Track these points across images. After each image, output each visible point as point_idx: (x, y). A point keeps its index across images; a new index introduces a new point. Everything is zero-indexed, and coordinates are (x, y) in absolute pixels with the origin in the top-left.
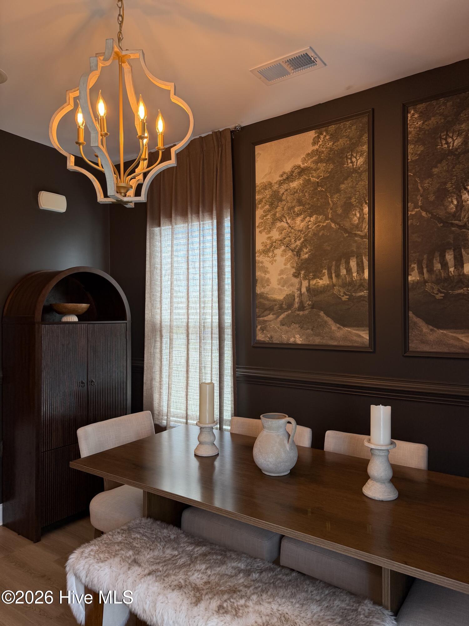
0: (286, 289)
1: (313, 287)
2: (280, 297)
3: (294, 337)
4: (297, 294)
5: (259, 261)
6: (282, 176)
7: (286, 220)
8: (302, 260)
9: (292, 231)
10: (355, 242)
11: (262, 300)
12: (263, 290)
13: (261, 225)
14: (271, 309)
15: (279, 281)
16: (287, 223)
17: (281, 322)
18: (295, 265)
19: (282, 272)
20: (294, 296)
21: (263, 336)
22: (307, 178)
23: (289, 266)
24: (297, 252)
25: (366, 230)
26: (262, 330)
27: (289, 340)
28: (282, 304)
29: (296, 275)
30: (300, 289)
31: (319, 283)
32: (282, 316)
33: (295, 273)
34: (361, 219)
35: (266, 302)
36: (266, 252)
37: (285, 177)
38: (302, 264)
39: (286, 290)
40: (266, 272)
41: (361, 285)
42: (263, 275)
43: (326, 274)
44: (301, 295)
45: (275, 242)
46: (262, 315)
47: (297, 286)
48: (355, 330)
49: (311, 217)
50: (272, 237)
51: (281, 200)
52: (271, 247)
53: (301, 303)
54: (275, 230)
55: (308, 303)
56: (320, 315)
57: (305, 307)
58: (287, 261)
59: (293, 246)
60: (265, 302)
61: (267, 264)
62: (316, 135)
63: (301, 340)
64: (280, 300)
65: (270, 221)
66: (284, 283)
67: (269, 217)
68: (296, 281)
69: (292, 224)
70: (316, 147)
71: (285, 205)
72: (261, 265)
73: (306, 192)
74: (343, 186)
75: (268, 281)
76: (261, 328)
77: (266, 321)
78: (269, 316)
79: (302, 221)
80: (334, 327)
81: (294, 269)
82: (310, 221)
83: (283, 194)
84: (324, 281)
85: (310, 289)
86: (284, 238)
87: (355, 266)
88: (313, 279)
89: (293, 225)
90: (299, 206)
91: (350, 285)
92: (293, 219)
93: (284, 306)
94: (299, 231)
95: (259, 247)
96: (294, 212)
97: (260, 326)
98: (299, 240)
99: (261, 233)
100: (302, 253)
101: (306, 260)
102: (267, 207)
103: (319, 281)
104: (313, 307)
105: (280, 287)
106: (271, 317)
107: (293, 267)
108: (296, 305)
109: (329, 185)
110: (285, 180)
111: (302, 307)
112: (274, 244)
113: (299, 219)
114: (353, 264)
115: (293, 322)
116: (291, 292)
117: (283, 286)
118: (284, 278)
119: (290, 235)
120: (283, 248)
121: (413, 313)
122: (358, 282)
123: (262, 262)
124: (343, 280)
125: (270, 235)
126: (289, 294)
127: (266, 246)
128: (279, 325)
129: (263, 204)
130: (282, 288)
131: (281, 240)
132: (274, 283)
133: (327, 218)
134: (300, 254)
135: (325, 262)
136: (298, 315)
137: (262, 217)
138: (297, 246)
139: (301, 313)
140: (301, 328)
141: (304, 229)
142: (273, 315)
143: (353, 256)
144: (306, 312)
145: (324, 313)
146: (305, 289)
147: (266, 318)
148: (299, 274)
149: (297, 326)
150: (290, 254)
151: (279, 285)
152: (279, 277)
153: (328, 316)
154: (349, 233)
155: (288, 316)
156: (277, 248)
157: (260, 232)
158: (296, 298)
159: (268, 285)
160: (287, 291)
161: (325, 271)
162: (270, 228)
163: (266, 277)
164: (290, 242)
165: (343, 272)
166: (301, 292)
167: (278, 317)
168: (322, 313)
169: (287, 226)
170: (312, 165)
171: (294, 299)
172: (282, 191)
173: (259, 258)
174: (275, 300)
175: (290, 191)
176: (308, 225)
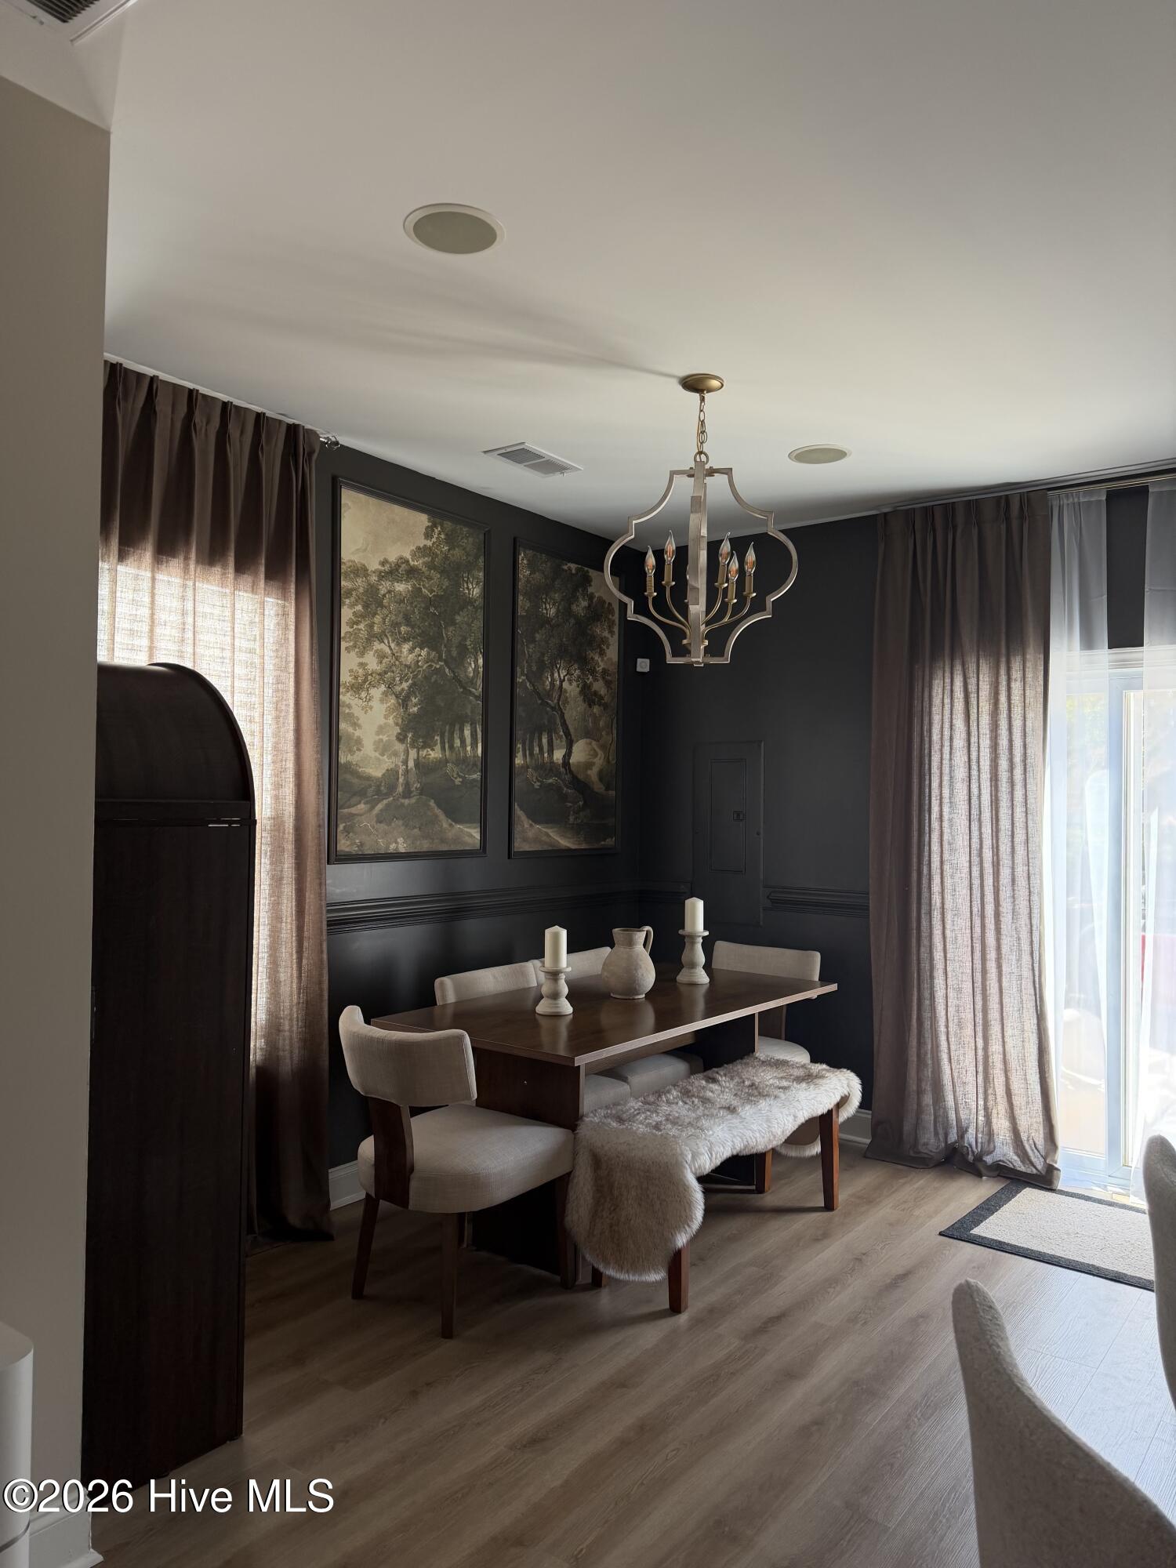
0: (387, 760)
1: (423, 760)
2: (378, 773)
3: (396, 843)
4: (402, 768)
5: (344, 702)
6: (383, 564)
7: (389, 642)
8: (409, 715)
9: (397, 663)
10: (470, 702)
11: (348, 776)
12: (349, 758)
13: (349, 638)
14: (362, 794)
15: (377, 743)
16: (390, 647)
17: (377, 816)
18: (400, 721)
19: (381, 730)
20: (397, 772)
21: (348, 843)
22: (418, 586)
23: (391, 721)
24: (403, 700)
25: (480, 690)
26: (347, 832)
27: (388, 847)
28: (379, 786)
29: (401, 738)
30: (405, 762)
31: (430, 755)
32: (380, 806)
33: (400, 734)
34: (476, 670)
35: (355, 781)
36: (357, 688)
37: (387, 568)
38: (410, 721)
39: (386, 762)
40: (355, 725)
41: (475, 765)
42: (350, 730)
43: (439, 741)
44: (407, 771)
45: (371, 675)
46: (348, 803)
47: (402, 757)
48: (467, 827)
49: (422, 649)
50: (366, 664)
51: (381, 605)
52: (365, 681)
53: (407, 785)
54: (372, 653)
55: (415, 786)
56: (430, 805)
57: (412, 792)
58: (390, 711)
59: (398, 689)
60: (353, 781)
61: (357, 711)
62: (430, 524)
63: (405, 845)
64: (377, 779)
65: (364, 634)
66: (383, 749)
67: (362, 626)
68: (400, 747)
69: (397, 652)
70: (429, 543)
71: (387, 616)
72: (347, 711)
73: (416, 606)
74: (458, 618)
75: (359, 741)
76: (345, 827)
77: (353, 815)
78: (359, 806)
79: (411, 651)
80: (445, 823)
81: (398, 727)
82: (420, 655)
83: (384, 595)
84: (435, 754)
85: (419, 763)
86: (386, 673)
87: (469, 736)
88: (424, 747)
89: (399, 654)
90: (407, 625)
91: (462, 762)
92: (398, 644)
93: (382, 788)
94: (406, 665)
95: (345, 677)
96: (400, 633)
97: (344, 824)
98: (407, 681)
99: (349, 652)
100: (410, 704)
101: (415, 715)
102: (359, 608)
103: (431, 752)
104: (422, 791)
105: (377, 754)
106: (362, 807)
107: (397, 724)
108: (400, 789)
109: (443, 609)
110: (387, 573)
111: (407, 793)
112: (370, 677)
113: (406, 647)
114: (467, 733)
115: (395, 817)
116: (393, 766)
117: (383, 755)
118: (384, 740)
119: (394, 669)
120: (383, 688)
121: (518, 805)
122: (472, 759)
123: (349, 706)
124: (456, 754)
125: (361, 660)
126: (391, 769)
127: (356, 678)
128: (373, 823)
129: (352, 599)
130: (381, 757)
131: (380, 674)
132: (368, 748)
133: (440, 659)
134: (407, 705)
135: (437, 723)
136: (402, 805)
137: (352, 623)
138: (403, 690)
139: (406, 802)
140: (406, 826)
141: (413, 666)
142: (365, 804)
143: (468, 722)
144: (413, 800)
145: (435, 802)
146: (413, 763)
147: (353, 810)
148: (406, 737)
149: (401, 822)
150: (392, 700)
151: (376, 751)
152: (377, 738)
153: (439, 806)
154: (465, 688)
155: (388, 805)
156: (374, 687)
157: (347, 648)
158: (400, 776)
159: (359, 750)
160: (388, 763)
161: (437, 738)
162: (364, 648)
163: (356, 735)
164: (394, 680)
165: (457, 743)
166: (407, 766)
167: (372, 808)
168: (432, 803)
169: (390, 652)
170: (424, 569)
171: (398, 779)
172: (383, 591)
173: (346, 697)
174: (369, 778)
175: (395, 596)
176: (418, 662)
